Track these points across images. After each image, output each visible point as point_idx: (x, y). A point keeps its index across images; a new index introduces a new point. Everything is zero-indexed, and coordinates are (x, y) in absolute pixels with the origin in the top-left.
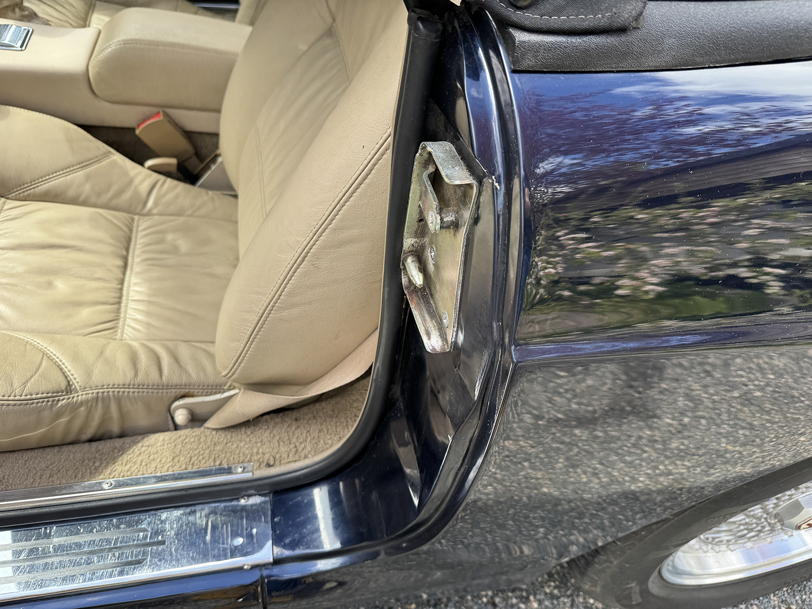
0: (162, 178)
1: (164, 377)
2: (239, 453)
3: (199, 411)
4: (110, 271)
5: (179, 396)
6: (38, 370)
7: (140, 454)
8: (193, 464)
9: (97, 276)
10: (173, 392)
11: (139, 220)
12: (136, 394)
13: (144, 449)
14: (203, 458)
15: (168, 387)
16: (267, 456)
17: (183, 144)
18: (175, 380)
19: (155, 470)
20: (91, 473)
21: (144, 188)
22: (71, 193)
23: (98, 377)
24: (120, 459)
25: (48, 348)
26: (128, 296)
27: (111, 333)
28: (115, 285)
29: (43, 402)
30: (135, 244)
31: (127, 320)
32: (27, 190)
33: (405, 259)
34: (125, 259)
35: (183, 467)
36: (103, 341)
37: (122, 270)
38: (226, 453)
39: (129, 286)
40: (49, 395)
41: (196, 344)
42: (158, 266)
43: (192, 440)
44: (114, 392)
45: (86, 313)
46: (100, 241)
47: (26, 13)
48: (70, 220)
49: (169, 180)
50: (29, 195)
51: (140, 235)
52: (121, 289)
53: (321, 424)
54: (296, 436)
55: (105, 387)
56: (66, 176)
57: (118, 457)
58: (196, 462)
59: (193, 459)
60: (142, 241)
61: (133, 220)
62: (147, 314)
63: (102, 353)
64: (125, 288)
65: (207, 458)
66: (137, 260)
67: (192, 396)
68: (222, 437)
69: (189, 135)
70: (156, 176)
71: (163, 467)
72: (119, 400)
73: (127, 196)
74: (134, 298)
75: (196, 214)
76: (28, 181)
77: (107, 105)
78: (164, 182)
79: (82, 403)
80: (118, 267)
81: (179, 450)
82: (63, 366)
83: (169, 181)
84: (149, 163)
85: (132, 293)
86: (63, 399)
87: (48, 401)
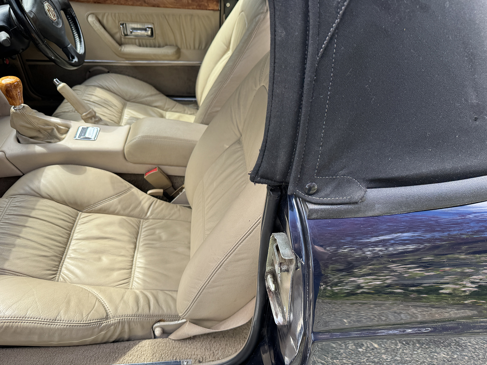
0: (156, 199)
1: (151, 311)
2: (185, 354)
3: (166, 329)
4: (128, 251)
5: (158, 321)
6: (94, 307)
7: (137, 351)
8: (162, 358)
9: (122, 254)
10: (155, 319)
11: (143, 222)
12: (137, 320)
13: (139, 348)
14: (168, 355)
15: (153, 316)
16: (199, 356)
17: (166, 182)
18: (156, 313)
19: (144, 361)
20: (113, 360)
21: (146, 206)
22: (112, 209)
23: (120, 311)
24: (128, 353)
25: (98, 295)
26: (136, 264)
27: (127, 285)
28: (130, 259)
29: (95, 324)
30: (140, 236)
31: (135, 277)
32: (91, 208)
33: (267, 276)
34: (135, 244)
35: (158, 359)
36: (123, 290)
37: (134, 250)
38: (179, 353)
39: (136, 259)
41: (167, 292)
42: (151, 247)
43: (163, 345)
44: (127, 319)
45: (116, 275)
46: (124, 235)
47: (97, 119)
48: (110, 224)
50: (92, 210)
51: (143, 230)
52: (133, 261)
53: (227, 341)
54: (214, 347)
56: (110, 201)
57: (127, 352)
58: (164, 357)
59: (163, 355)
60: (144, 234)
61: (140, 222)
62: (144, 275)
63: (123, 297)
64: (134, 260)
65: (170, 355)
66: (141, 244)
67: (164, 321)
68: (177, 344)
69: (170, 177)
70: (152, 199)
71: (148, 359)
72: (129, 323)
73: (138, 209)
74: (139, 266)
75: (171, 219)
77: (132, 164)
78: (156, 202)
79: (112, 325)
81: (156, 350)
82: (105, 305)
83: (159, 201)
84: (149, 192)
85: (138, 263)
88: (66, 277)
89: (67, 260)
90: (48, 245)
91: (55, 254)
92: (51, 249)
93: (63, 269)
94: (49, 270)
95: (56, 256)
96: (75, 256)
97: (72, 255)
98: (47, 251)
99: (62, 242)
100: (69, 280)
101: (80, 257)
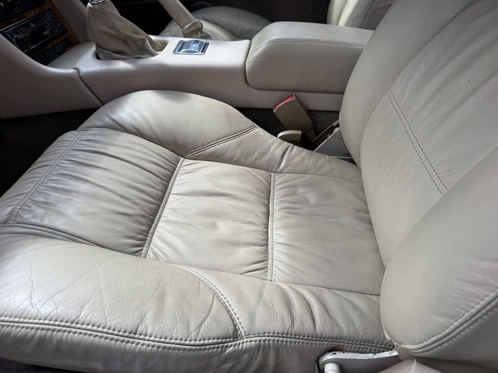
0: (292, 145)
1: (317, 328)
4: (257, 216)
6: (210, 311)
9: (249, 220)
10: (326, 344)
11: (275, 176)
12: (293, 344)
15: (321, 338)
17: (306, 120)
18: (328, 331)
21: (279, 152)
22: (228, 155)
23: (261, 324)
25: (217, 287)
26: (272, 239)
27: (262, 274)
28: (261, 229)
29: (214, 348)
30: (274, 195)
31: (275, 261)
32: (199, 152)
34: (268, 206)
37: (266, 215)
39: (272, 230)
40: (220, 340)
41: (336, 291)
42: (294, 213)
44: (274, 340)
46: (249, 192)
48: (227, 175)
49: (296, 147)
50: (199, 156)
52: (266, 232)
55: (266, 334)
56: (226, 142)
60: (278, 193)
61: (270, 176)
63: (261, 296)
66: (276, 208)
67: (342, 351)
69: (310, 112)
70: (286, 144)
72: (277, 349)
73: (266, 158)
74: (278, 241)
75: (317, 173)
76: (200, 145)
77: (255, 90)
78: (293, 148)
79: (246, 351)
80: (263, 213)
82: (230, 308)
84: (281, 134)
85: (275, 237)
86: (231, 346)
87: (218, 348)
88: (158, 251)
89: (161, 224)
90: (132, 198)
91: (143, 213)
92: (136, 204)
93: (155, 238)
94: (131, 238)
95: (144, 217)
96: (174, 218)
97: (171, 217)
98: (129, 207)
99: (155, 196)
100: (163, 257)
101: (182, 220)
